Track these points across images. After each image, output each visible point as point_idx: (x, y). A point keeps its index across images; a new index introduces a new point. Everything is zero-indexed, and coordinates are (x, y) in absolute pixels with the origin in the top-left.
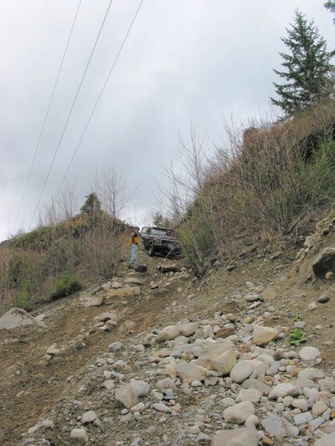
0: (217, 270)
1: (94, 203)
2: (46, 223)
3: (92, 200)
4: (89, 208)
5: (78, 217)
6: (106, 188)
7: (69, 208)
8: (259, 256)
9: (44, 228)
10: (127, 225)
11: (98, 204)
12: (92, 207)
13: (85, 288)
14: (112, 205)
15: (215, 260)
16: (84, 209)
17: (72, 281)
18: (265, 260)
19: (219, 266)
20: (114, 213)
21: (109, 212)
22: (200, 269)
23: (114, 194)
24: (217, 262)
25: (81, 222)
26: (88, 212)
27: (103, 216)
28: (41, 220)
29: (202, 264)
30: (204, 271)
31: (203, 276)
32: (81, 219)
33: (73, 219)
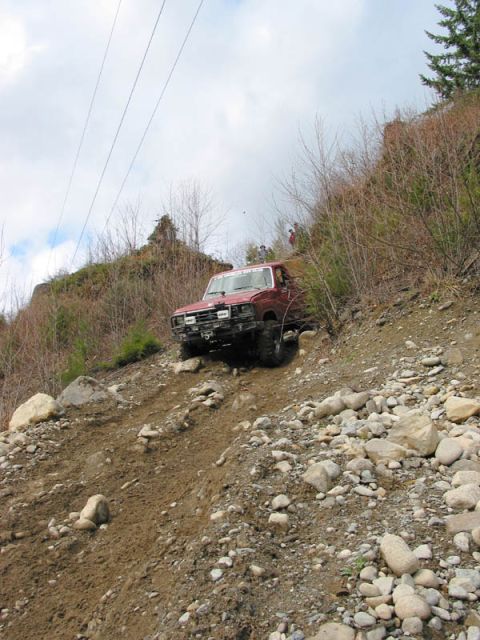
0: (360, 324)
1: (167, 230)
2: (98, 258)
3: (165, 225)
5: (144, 250)
6: (185, 207)
7: (131, 236)
8: (422, 305)
9: (97, 265)
10: (215, 261)
11: (173, 230)
12: (165, 235)
13: (165, 350)
14: (194, 233)
15: (357, 311)
16: (152, 238)
17: (146, 340)
18: (431, 311)
19: (363, 319)
20: (196, 243)
21: (189, 243)
22: (335, 326)
23: (197, 216)
24: (359, 314)
25: (151, 257)
26: (159, 242)
27: (181, 249)
28: (90, 254)
29: (337, 318)
30: (342, 325)
31: (339, 332)
32: (150, 253)
33: (138, 253)
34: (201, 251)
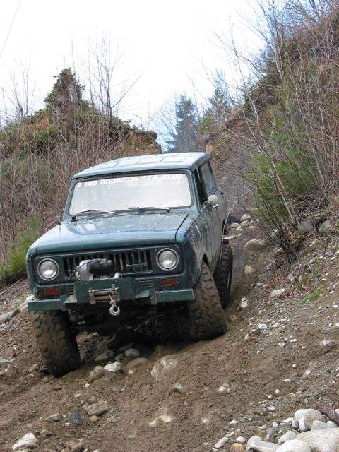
0: (328, 241)
1: (70, 88)
3: (66, 81)
4: (61, 98)
5: (41, 115)
10: (133, 130)
11: (78, 90)
12: (67, 96)
14: (104, 92)
15: (322, 221)
16: (51, 100)
19: (333, 233)
20: (108, 106)
21: (98, 105)
22: (293, 237)
24: (327, 225)
25: (48, 126)
26: (60, 105)
27: (88, 113)
29: (295, 227)
30: (302, 240)
31: (298, 249)
32: (47, 120)
33: (32, 120)
34: (114, 115)
